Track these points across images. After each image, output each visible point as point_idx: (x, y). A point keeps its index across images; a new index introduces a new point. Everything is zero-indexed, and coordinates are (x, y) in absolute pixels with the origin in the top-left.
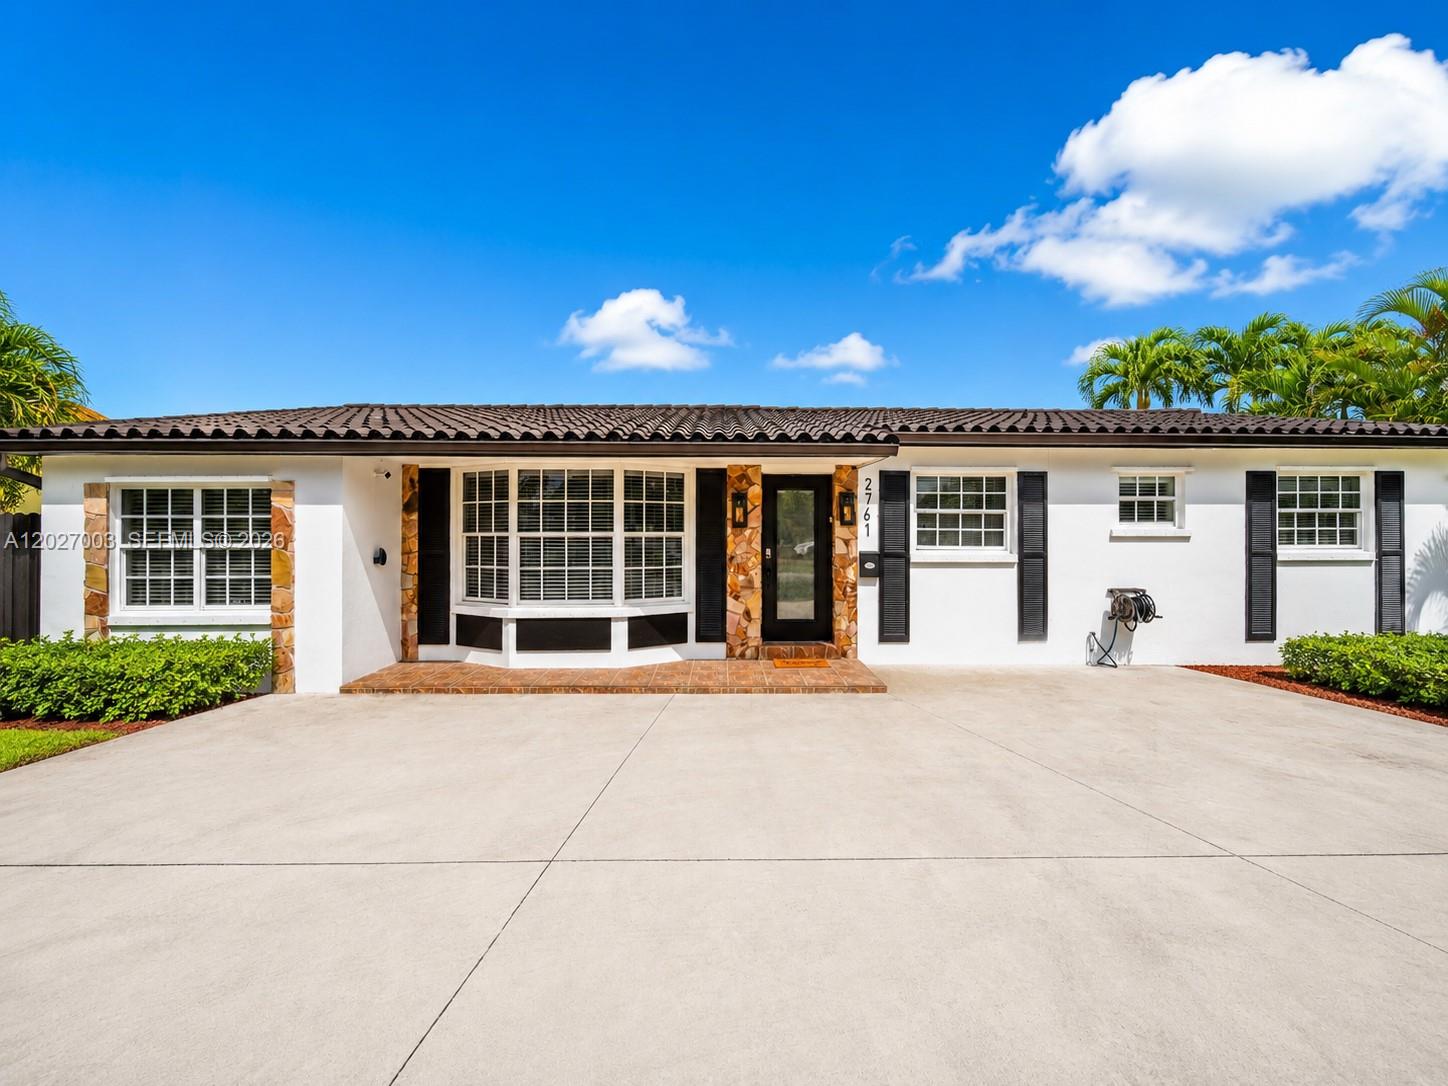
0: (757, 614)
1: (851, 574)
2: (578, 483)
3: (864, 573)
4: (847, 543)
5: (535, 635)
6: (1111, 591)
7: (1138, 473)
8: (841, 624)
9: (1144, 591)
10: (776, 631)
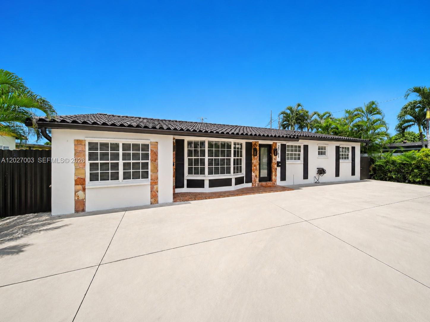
0: (258, 176)
1: (276, 166)
2: (223, 145)
3: (278, 166)
4: (275, 159)
5: (213, 183)
6: (317, 168)
7: (321, 145)
8: (273, 177)
9: (323, 168)
10: (261, 180)
